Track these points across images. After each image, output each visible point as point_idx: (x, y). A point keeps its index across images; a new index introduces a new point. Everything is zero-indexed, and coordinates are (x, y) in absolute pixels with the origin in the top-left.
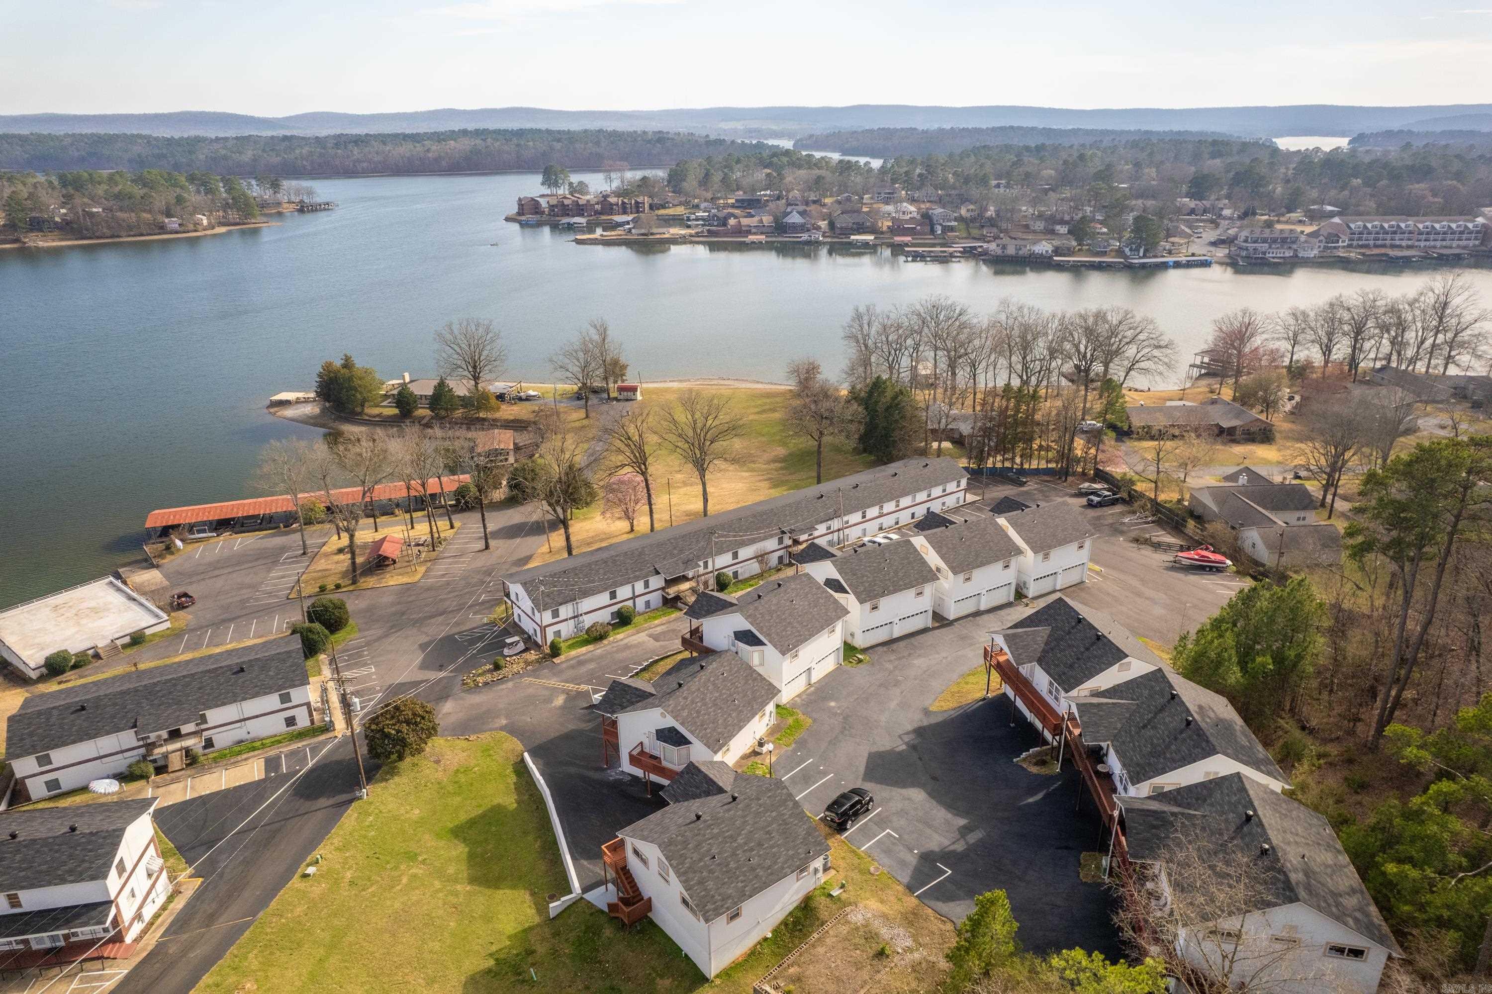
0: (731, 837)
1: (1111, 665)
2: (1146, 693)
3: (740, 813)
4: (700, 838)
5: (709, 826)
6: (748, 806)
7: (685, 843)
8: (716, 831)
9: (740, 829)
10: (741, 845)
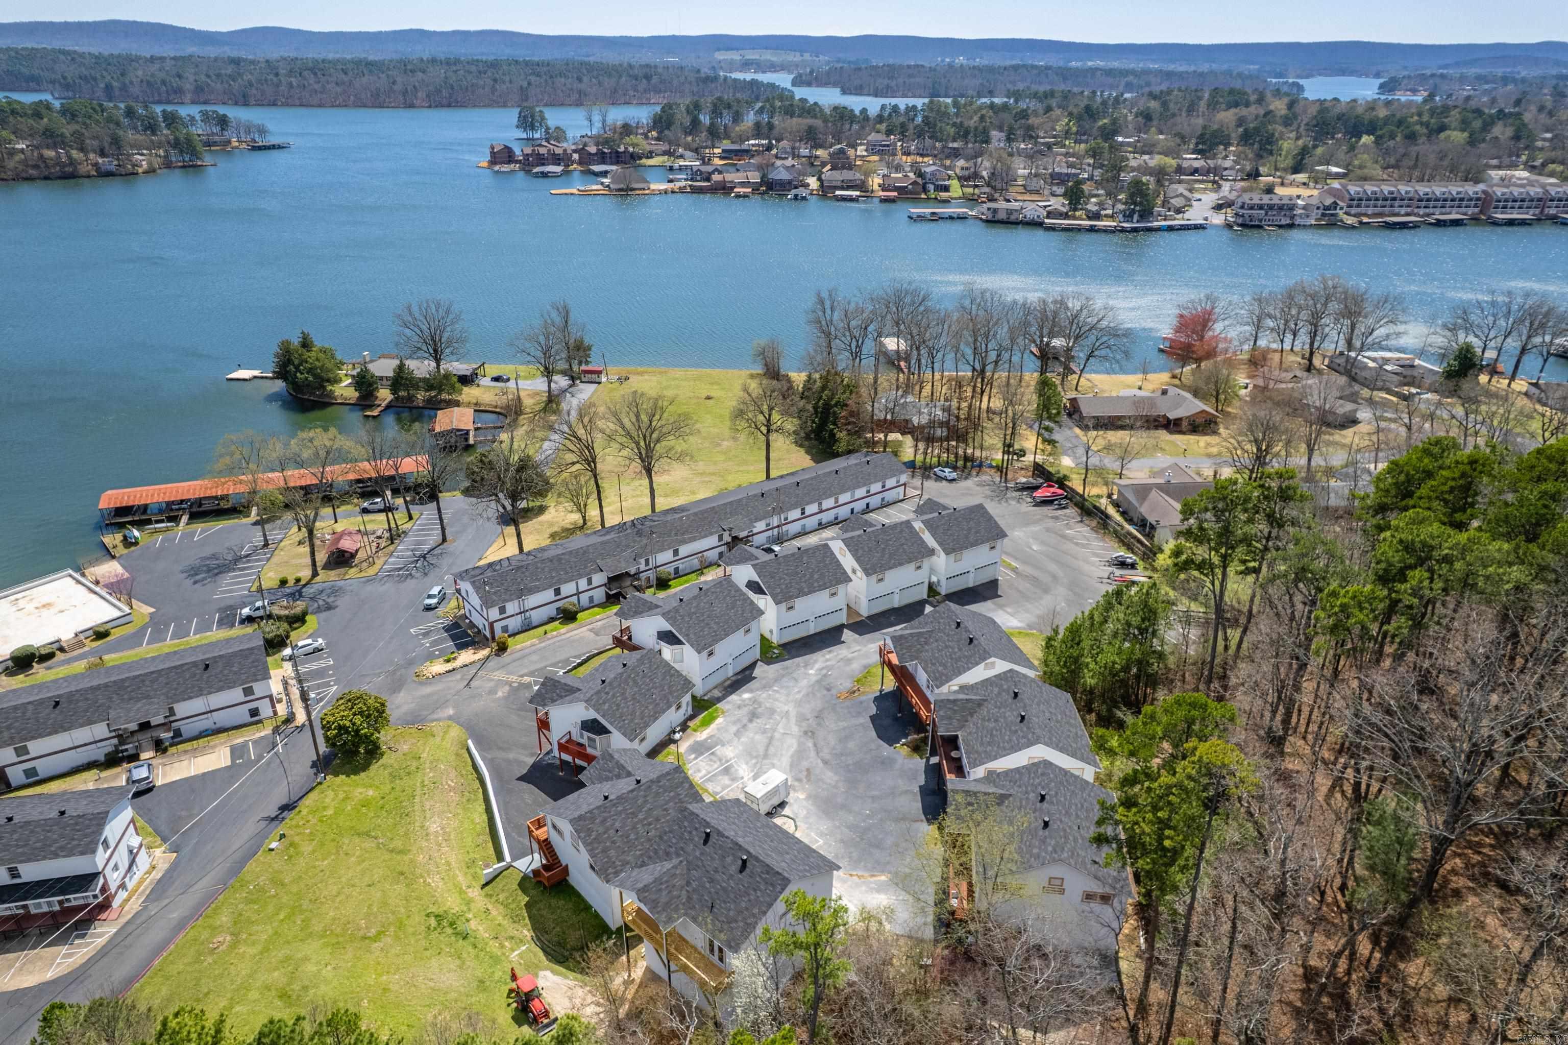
0: (633, 813)
1: (977, 664)
2: (996, 690)
3: (641, 793)
4: (605, 814)
5: (613, 805)
6: (649, 787)
7: (593, 819)
8: (619, 808)
9: (640, 808)
10: (641, 821)
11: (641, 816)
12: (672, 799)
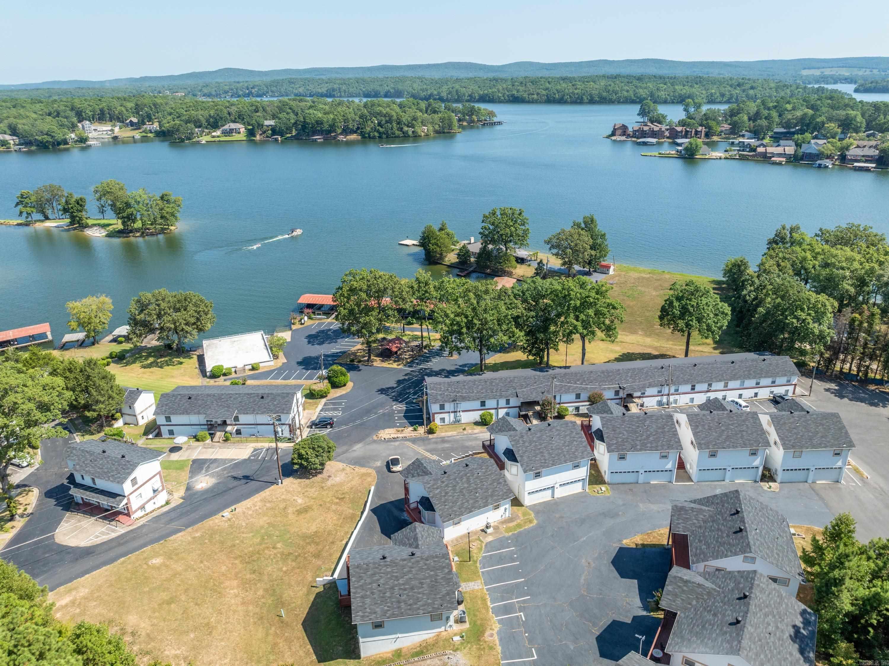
0: (396, 577)
1: (736, 554)
2: (732, 585)
3: (410, 564)
4: (377, 570)
5: (386, 566)
6: (418, 562)
7: (367, 570)
8: (389, 570)
9: (405, 574)
10: (400, 584)
11: (401, 581)
12: (431, 576)
